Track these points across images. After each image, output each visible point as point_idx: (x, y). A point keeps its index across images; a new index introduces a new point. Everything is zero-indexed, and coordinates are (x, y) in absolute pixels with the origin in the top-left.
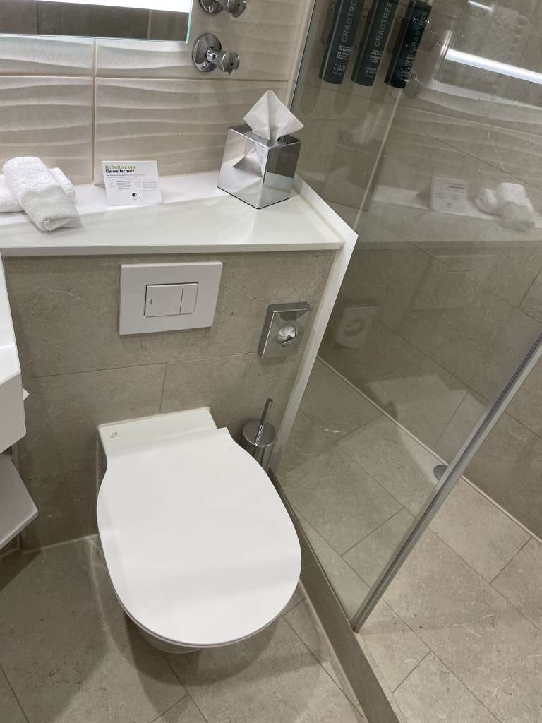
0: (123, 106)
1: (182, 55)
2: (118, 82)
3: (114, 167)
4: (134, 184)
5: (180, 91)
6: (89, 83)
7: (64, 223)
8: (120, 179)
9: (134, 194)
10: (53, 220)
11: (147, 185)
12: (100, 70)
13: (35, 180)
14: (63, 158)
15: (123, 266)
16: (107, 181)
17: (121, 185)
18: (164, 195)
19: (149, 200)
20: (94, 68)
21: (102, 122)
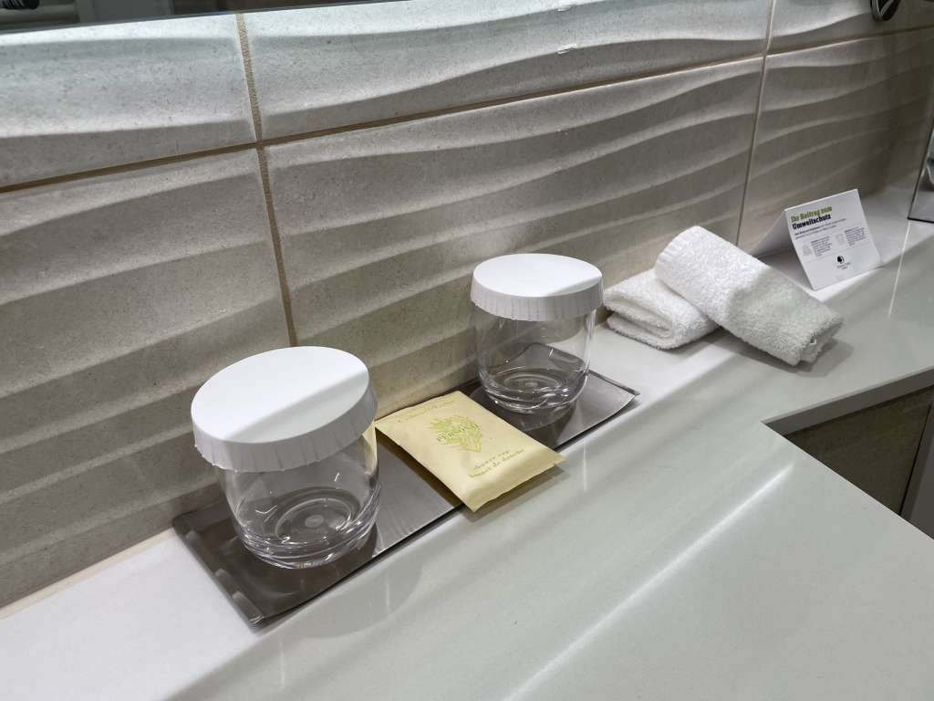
2: (790, 59)
3: (803, 216)
4: (836, 239)
6: (754, 70)
8: (815, 237)
11: (854, 235)
14: (709, 221)
17: (821, 247)
18: (880, 249)
19: (866, 264)
20: (767, 39)
21: (762, 141)
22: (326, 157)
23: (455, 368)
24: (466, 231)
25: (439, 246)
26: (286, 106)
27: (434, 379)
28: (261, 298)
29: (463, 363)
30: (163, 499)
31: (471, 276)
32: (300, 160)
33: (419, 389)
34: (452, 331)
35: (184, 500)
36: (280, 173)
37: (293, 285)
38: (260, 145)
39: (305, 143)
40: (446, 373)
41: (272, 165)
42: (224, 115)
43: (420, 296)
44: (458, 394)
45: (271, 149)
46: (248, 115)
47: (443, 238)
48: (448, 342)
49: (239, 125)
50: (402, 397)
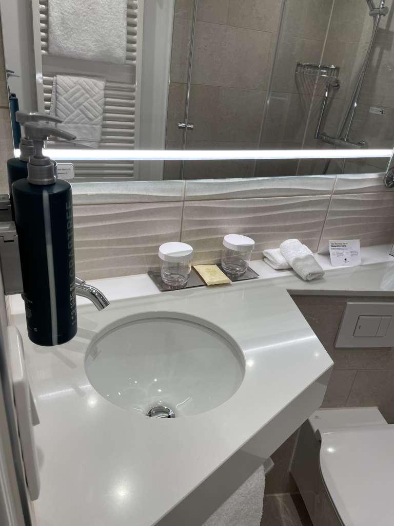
0: (342, 210)
1: (378, 179)
2: (342, 196)
3: (335, 244)
4: (346, 253)
5: (374, 199)
6: (328, 198)
7: (317, 276)
8: (338, 251)
9: (345, 259)
10: (312, 274)
11: (354, 254)
12: (336, 191)
13: (298, 252)
14: (306, 239)
15: (348, 303)
16: (331, 252)
17: (339, 254)
18: (363, 260)
19: (355, 263)
20: (332, 191)
21: (329, 219)
22: (196, 205)
23: (216, 259)
24: (226, 226)
25: (218, 228)
26: (191, 195)
27: (210, 260)
28: (176, 231)
29: (219, 258)
30: (147, 266)
31: (223, 237)
32: (190, 205)
33: (206, 261)
34: (218, 249)
35: (151, 268)
36: (186, 207)
37: (183, 230)
38: (184, 201)
39: (192, 202)
40: (214, 260)
41: (185, 205)
42: (178, 195)
43: (211, 239)
44: (216, 265)
45: (186, 202)
46: (183, 196)
47: (219, 227)
48: (216, 252)
49: (181, 197)
50: (202, 262)
